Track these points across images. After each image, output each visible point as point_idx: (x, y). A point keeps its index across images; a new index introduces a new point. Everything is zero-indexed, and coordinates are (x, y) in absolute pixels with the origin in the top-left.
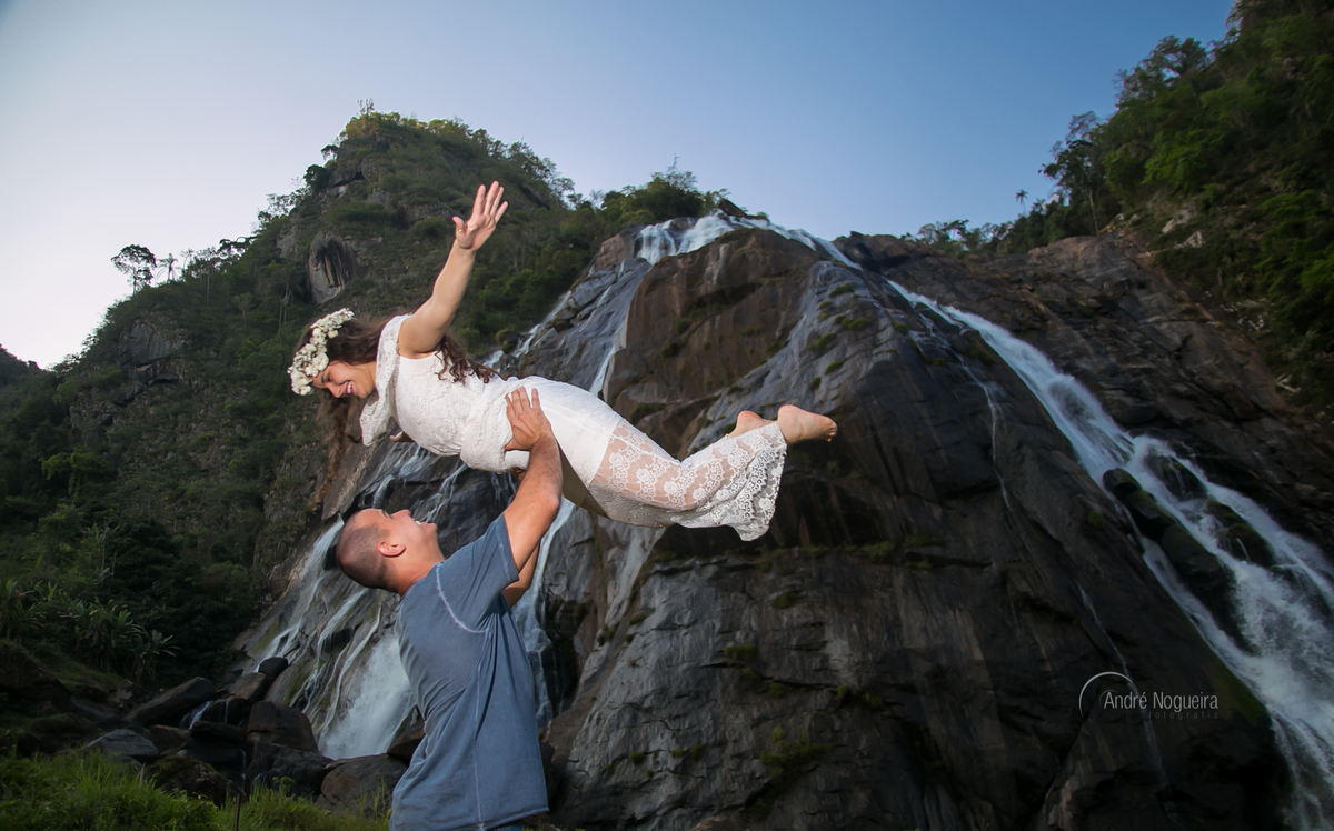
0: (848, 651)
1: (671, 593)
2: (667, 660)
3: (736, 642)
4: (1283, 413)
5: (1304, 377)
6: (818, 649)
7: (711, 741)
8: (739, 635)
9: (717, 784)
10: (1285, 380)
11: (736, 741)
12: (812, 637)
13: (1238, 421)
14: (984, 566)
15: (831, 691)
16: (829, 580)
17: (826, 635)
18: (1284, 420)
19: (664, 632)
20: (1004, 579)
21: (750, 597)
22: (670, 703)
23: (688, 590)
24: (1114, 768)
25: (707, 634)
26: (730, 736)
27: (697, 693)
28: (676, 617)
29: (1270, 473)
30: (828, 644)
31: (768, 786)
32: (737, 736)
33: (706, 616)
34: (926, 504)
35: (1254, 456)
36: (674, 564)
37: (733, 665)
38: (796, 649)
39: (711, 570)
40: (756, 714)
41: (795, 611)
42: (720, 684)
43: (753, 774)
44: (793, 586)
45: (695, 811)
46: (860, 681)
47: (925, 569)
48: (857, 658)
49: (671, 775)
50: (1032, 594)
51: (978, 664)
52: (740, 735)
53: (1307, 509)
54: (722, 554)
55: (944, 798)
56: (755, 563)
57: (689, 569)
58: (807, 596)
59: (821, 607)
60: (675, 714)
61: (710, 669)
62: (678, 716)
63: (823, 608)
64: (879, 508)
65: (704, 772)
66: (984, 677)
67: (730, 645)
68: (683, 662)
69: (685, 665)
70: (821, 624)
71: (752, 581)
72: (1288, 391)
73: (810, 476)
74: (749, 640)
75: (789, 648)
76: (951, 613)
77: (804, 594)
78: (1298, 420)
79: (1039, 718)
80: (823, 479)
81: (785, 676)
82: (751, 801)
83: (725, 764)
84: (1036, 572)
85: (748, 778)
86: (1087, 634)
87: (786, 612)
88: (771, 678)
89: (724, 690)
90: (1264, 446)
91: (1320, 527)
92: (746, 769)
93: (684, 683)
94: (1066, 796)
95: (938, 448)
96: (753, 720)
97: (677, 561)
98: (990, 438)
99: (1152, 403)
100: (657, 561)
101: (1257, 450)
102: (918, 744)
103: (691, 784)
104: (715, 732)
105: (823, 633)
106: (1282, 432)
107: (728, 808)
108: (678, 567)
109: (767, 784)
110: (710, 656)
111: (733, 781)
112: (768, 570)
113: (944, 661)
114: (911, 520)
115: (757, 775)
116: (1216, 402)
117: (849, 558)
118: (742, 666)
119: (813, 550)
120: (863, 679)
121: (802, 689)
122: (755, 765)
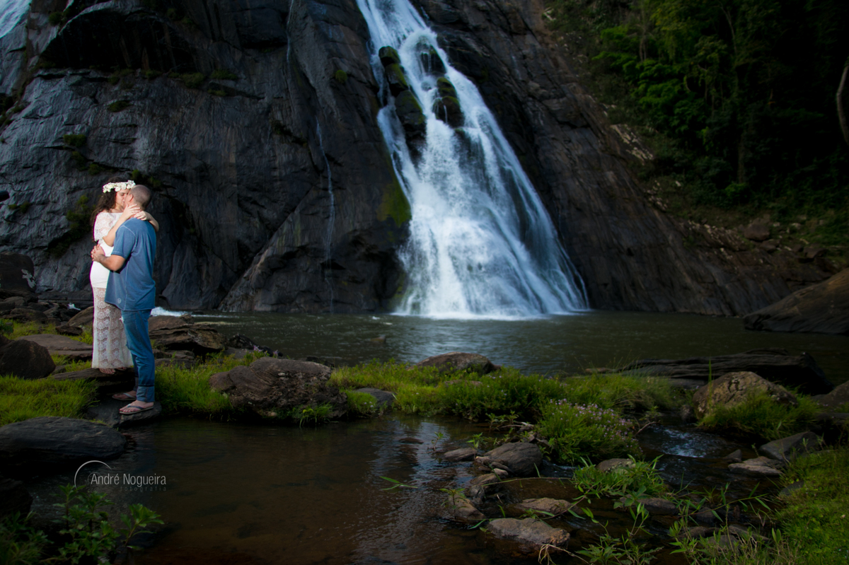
0: (146, 145)
1: (43, 92)
2: (24, 140)
3: (74, 133)
4: (540, 33)
5: (560, 11)
6: (130, 144)
7: (38, 200)
8: (78, 128)
9: (33, 231)
10: (549, 12)
11: (55, 202)
12: (127, 134)
13: (511, 34)
14: (259, 99)
15: (129, 174)
16: (152, 96)
17: (137, 134)
18: (539, 38)
19: (29, 120)
20: (269, 110)
21: (96, 102)
22: (18, 171)
23: (54, 91)
24: (299, 245)
25: (56, 124)
26: (52, 198)
27: (37, 167)
28: (40, 110)
29: (518, 71)
30: (137, 141)
31: (66, 235)
32: (56, 198)
33: (60, 112)
34: (232, 49)
35: (511, 59)
36: (52, 72)
37: (67, 148)
38: (114, 142)
39: (76, 79)
40: (74, 184)
41: (121, 115)
42: (55, 162)
43: (59, 226)
44: (127, 97)
45: (14, 248)
46: (149, 169)
47: (221, 96)
48: (151, 152)
49: (4, 222)
50: (282, 122)
51: (231, 165)
52: (59, 198)
53: (531, 99)
54: (88, 68)
55: (189, 253)
56: (108, 77)
57: (61, 76)
58: (133, 105)
59: (139, 114)
60: (20, 180)
61: (51, 150)
62: (22, 181)
63: (140, 115)
64: (197, 47)
65: (27, 222)
66: (233, 175)
67: (69, 133)
68: (34, 143)
69: (35, 145)
70: (136, 126)
71: (103, 90)
72: (548, 20)
73: (153, 17)
74: (83, 131)
75: (109, 141)
76: (226, 128)
77: (132, 103)
78: (547, 40)
79: (263, 207)
80: (161, 20)
81: (101, 159)
82: (53, 244)
83: (42, 218)
84: (290, 107)
85: (55, 228)
86: (310, 154)
87: (115, 115)
88: (92, 161)
89: (57, 166)
90: (520, 53)
91: (533, 111)
92: (55, 222)
93: (31, 158)
94: (263, 259)
95: (247, 9)
96: (70, 188)
97: (55, 69)
98: (288, 8)
99: (458, 11)
100: (41, 68)
101: (515, 55)
102: (181, 216)
103: (16, 230)
104: (43, 195)
105: (135, 132)
106: (534, 46)
107: (37, 248)
108: (54, 73)
109: (67, 233)
110: (53, 140)
111: (45, 230)
112: (115, 84)
113: (209, 161)
114: (218, 59)
115: (61, 227)
116: (501, 18)
117: (172, 82)
118: (73, 150)
119: (149, 72)
120: (151, 167)
121: (111, 170)
122: (63, 220)
